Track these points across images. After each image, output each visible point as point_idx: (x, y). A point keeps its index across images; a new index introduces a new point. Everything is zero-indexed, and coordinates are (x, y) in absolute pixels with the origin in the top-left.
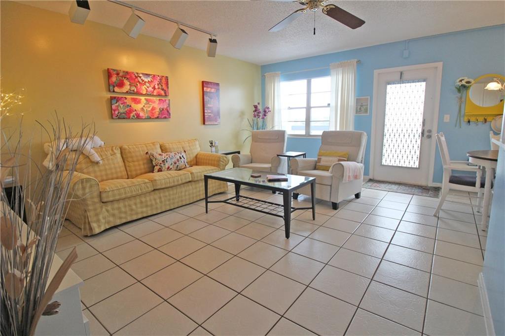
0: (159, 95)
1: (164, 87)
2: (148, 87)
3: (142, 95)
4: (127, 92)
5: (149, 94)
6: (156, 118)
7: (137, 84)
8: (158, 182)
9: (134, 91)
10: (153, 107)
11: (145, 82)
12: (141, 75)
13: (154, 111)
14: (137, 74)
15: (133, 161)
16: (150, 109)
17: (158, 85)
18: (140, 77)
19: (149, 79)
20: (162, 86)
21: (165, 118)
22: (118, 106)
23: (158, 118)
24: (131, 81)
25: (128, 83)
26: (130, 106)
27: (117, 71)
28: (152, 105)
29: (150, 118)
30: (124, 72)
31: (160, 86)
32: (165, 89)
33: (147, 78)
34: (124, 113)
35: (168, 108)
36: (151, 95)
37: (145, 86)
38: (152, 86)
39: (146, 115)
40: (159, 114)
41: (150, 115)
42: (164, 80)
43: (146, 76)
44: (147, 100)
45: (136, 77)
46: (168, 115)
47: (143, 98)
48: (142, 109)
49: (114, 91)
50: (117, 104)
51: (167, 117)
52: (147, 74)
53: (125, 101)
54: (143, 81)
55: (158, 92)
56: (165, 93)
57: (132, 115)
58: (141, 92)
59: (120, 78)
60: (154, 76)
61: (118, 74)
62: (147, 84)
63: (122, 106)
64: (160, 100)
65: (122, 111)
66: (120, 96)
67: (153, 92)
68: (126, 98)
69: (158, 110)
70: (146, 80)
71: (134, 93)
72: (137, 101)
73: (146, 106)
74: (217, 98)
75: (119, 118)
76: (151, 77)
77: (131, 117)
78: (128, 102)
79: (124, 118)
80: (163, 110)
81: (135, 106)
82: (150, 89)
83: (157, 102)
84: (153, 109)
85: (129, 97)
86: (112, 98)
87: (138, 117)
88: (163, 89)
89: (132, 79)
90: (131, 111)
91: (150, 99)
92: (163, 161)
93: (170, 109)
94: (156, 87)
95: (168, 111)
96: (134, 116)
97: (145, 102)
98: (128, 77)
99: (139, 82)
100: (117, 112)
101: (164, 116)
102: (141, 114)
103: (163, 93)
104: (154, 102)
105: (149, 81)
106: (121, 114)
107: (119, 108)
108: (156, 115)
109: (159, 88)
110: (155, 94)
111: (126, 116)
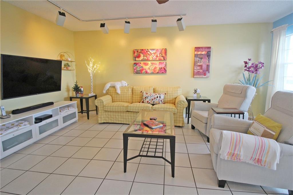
0: (160, 60)
1: (163, 55)
2: (153, 56)
3: (149, 60)
4: (142, 60)
5: (154, 60)
6: (157, 73)
7: (147, 55)
8: (129, 108)
9: (145, 59)
10: (155, 67)
11: (152, 54)
12: (150, 50)
13: (156, 69)
14: (147, 49)
15: (136, 95)
16: (153, 68)
17: (160, 54)
18: (149, 51)
19: (154, 52)
20: (162, 54)
21: (163, 73)
22: (136, 67)
23: (158, 73)
24: (144, 54)
25: (143, 55)
26: (143, 67)
27: (137, 50)
28: (154, 66)
29: (153, 73)
30: (141, 50)
31: (161, 55)
32: (164, 56)
33: (153, 51)
34: (139, 71)
35: (165, 67)
36: (155, 60)
37: (151, 56)
38: (156, 55)
39: (151, 71)
40: (159, 71)
41: (153, 72)
42: (163, 51)
43: (153, 50)
44: (152, 63)
45: (147, 52)
46: (164, 71)
47: (149, 63)
48: (149, 68)
49: (135, 60)
50: (136, 66)
51: (164, 72)
52: (153, 49)
53: (140, 64)
54: (150, 53)
55: (159, 58)
56: (164, 58)
57: (143, 71)
58: (149, 59)
59: (139, 53)
60: (157, 49)
61: (138, 52)
62: (153, 55)
63: (138, 67)
64: (160, 62)
65: (138, 70)
66: (138, 62)
67: (156, 58)
68: (140, 63)
69: (158, 68)
70: (152, 52)
71: (145, 60)
72: (146, 64)
73: (151, 66)
74: (207, 58)
75: (137, 73)
76: (155, 50)
77: (143, 72)
78: (142, 65)
79: (139, 73)
80: (161, 68)
81: (145, 67)
82: (155, 57)
83: (158, 64)
84: (155, 68)
85: (142, 62)
86: (135, 63)
87: (146, 73)
88: (162, 56)
89: (144, 53)
90: (143, 70)
91: (154, 63)
92: (146, 97)
93: (166, 68)
94: (158, 55)
95: (165, 69)
96: (144, 72)
97: (151, 64)
98: (143, 52)
99: (148, 54)
100: (136, 70)
101: (163, 72)
102: (148, 71)
103: (162, 58)
104: (156, 64)
105: (154, 53)
106: (138, 71)
107: (137, 68)
108: (157, 72)
109: (160, 56)
110: (157, 59)
111: (140, 72)
